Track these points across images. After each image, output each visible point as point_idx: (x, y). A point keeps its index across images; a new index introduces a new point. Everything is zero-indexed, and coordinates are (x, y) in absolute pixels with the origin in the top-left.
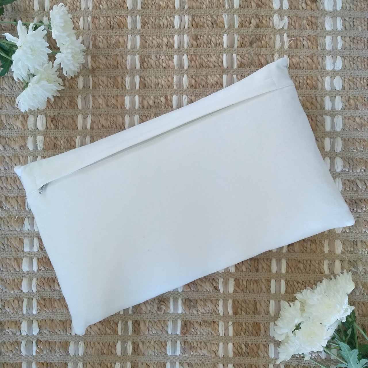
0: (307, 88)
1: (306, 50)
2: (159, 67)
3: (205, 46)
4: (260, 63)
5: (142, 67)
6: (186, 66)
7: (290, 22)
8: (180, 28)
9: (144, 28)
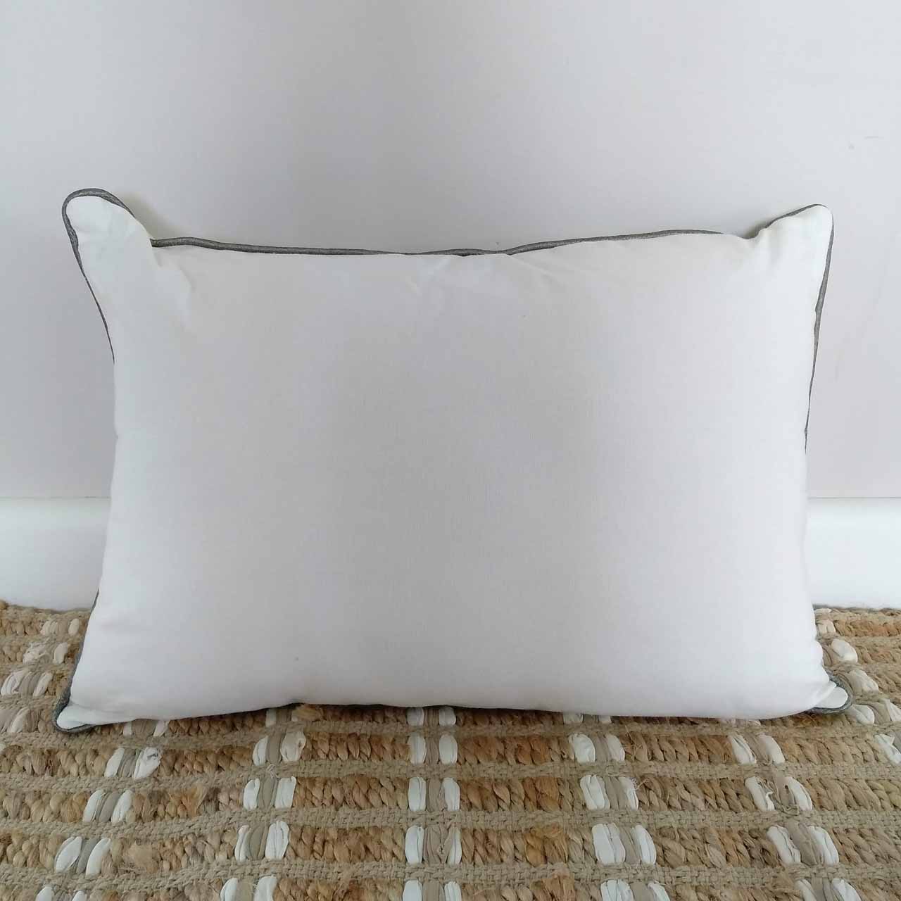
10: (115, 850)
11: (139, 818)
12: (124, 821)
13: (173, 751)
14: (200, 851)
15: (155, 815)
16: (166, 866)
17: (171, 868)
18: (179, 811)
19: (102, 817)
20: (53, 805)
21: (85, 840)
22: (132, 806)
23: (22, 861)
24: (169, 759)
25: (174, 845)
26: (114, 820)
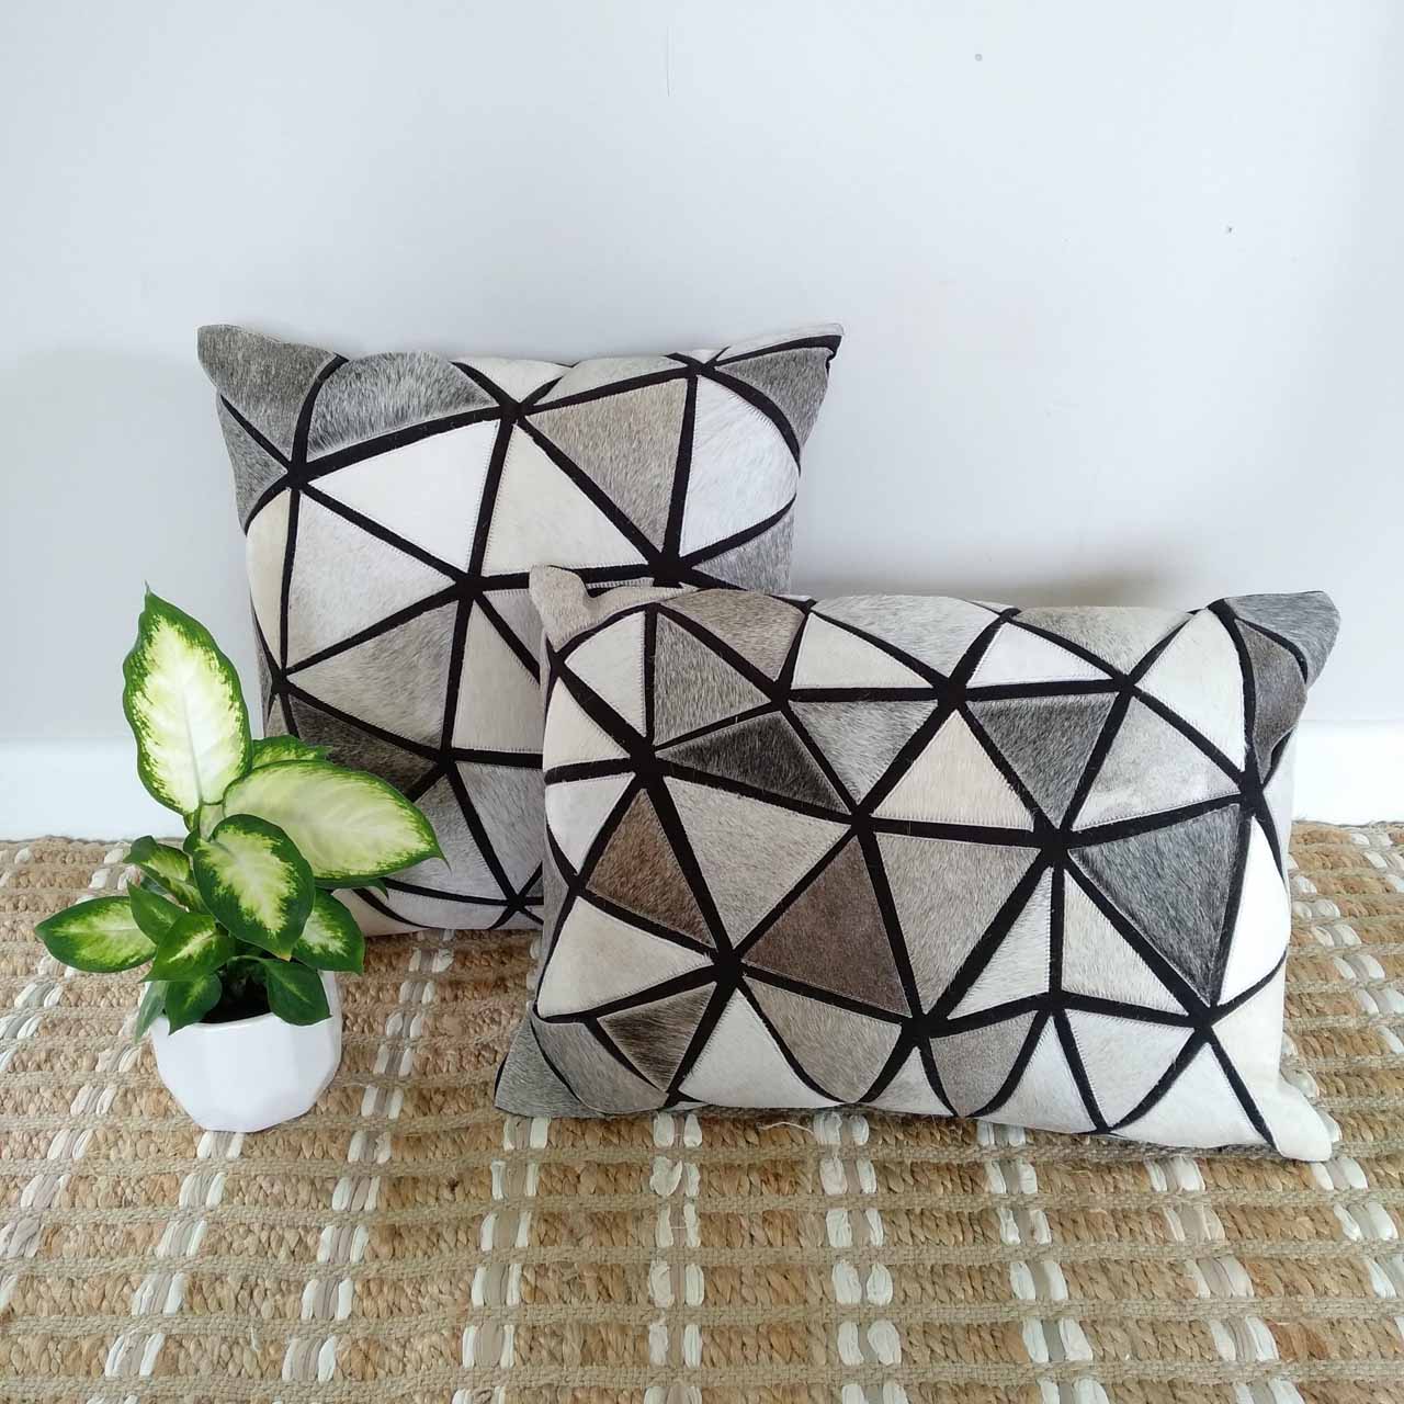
0: (771, 1358)
1: (761, 1250)
2: (246, 1312)
3: (420, 1253)
4: (600, 1287)
5: (186, 1306)
6: (342, 1312)
7: (706, 1180)
8: (348, 1210)
9: (230, 1203)
10: (430, 1023)
11: (443, 1000)
12: (431, 1003)
13: (462, 952)
14: (497, 1019)
15: (456, 997)
16: (472, 1031)
17: (476, 1032)
18: (476, 995)
19: (414, 1000)
20: (372, 992)
21: (404, 1016)
22: (436, 993)
23: (360, 1029)
24: (460, 957)
25: (476, 1018)
26: (424, 1001)
